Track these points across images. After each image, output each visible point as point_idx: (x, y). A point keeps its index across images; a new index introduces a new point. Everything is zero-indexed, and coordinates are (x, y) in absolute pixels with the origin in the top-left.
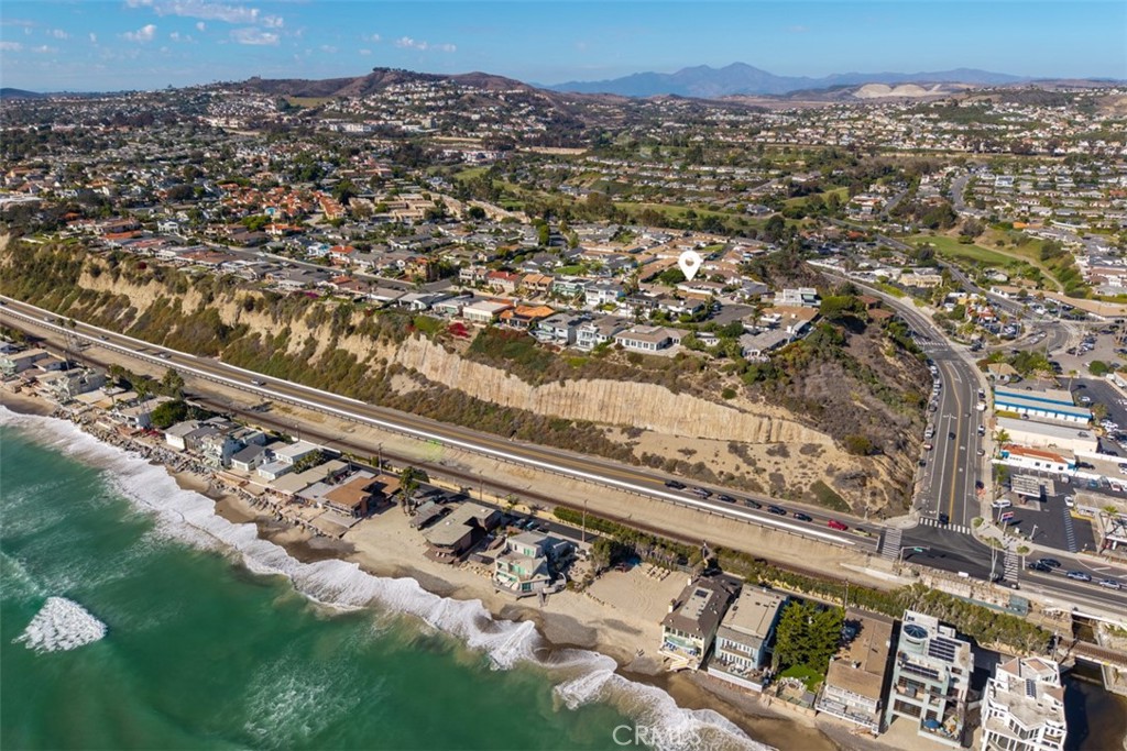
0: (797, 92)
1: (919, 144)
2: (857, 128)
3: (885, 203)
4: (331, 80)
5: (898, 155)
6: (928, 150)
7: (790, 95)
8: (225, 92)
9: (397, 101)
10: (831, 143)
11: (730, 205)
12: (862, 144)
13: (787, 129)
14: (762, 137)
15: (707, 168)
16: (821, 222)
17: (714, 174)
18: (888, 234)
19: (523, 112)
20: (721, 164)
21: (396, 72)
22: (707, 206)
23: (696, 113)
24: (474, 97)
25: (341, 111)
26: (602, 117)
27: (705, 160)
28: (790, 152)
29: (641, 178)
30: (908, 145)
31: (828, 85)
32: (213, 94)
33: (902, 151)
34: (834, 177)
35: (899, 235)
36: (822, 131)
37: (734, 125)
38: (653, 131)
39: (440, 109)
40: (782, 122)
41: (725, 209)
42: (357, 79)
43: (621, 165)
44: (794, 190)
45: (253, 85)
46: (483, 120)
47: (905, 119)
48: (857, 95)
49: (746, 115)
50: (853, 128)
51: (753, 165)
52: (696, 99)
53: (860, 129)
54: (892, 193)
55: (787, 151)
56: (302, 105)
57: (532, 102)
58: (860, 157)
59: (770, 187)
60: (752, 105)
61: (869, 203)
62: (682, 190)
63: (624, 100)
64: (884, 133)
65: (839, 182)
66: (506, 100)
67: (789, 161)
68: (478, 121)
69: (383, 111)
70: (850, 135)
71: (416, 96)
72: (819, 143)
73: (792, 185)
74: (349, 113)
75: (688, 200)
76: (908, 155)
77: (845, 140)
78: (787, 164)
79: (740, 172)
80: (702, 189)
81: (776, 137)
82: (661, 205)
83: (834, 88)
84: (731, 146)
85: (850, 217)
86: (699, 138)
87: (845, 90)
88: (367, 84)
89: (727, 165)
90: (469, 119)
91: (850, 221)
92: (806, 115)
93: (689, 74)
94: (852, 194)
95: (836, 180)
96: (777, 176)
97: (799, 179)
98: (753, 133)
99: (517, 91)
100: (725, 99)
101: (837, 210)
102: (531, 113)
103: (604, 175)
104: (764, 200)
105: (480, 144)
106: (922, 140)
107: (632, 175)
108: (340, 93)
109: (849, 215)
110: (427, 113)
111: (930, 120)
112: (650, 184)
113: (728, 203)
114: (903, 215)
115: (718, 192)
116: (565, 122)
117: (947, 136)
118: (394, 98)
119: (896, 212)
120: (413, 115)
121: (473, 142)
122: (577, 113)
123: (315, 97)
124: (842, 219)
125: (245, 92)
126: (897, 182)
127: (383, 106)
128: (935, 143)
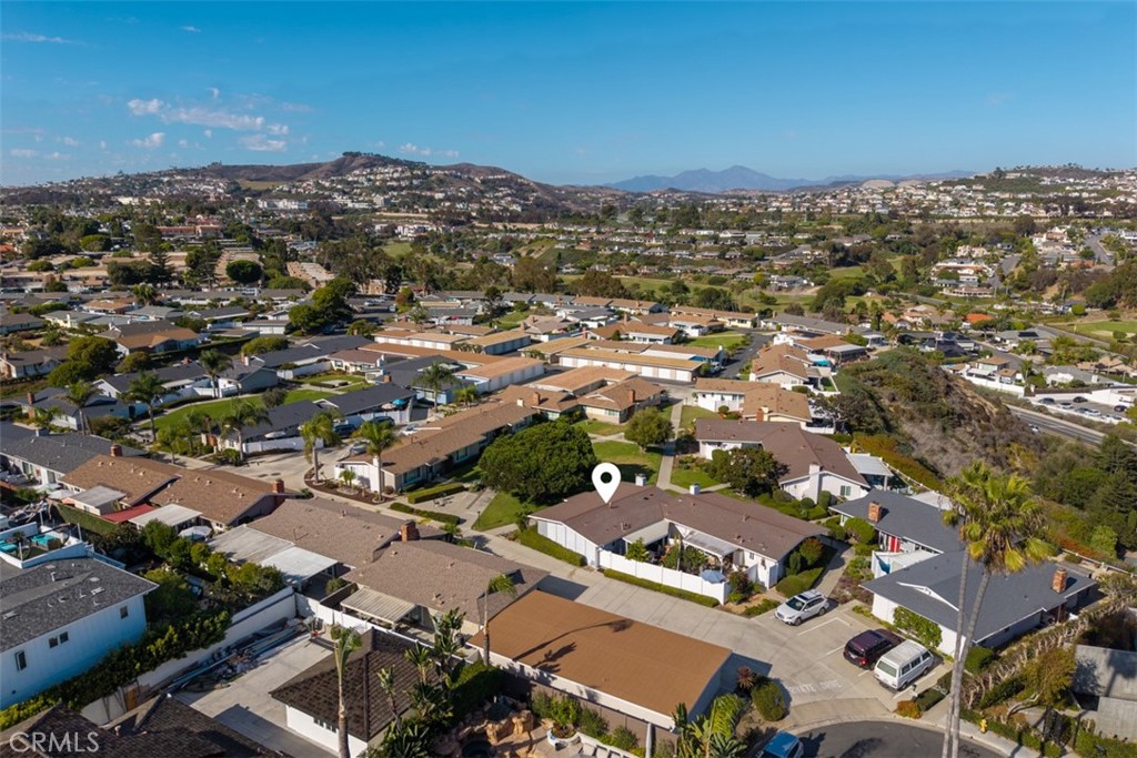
1: (980, 211)
2: (891, 199)
3: (990, 271)
4: (298, 166)
5: (961, 221)
6: (998, 217)
7: (791, 191)
8: (179, 178)
9: (357, 182)
10: (865, 211)
11: (743, 276)
12: (907, 211)
15: (705, 232)
16: (900, 300)
17: (716, 239)
19: (500, 194)
20: (725, 227)
21: (367, 156)
22: (706, 278)
24: (442, 177)
25: (290, 192)
26: (593, 205)
27: (703, 224)
29: (609, 244)
30: (966, 212)
32: (166, 179)
33: (961, 218)
34: (890, 242)
36: (849, 202)
39: (403, 188)
41: (734, 281)
42: (326, 164)
43: (587, 232)
44: (839, 257)
45: (213, 171)
46: (447, 199)
47: (945, 191)
50: (885, 199)
51: (769, 229)
52: (695, 192)
53: (895, 200)
54: (994, 259)
56: (254, 188)
57: (515, 187)
58: (910, 224)
59: (801, 254)
61: (966, 271)
62: (669, 259)
63: (620, 192)
64: (926, 202)
66: (483, 183)
68: (441, 200)
69: (337, 190)
70: (885, 204)
71: (379, 177)
72: (850, 212)
73: (835, 249)
74: (298, 193)
75: (677, 270)
76: (977, 221)
77: (882, 209)
78: (818, 228)
79: (753, 237)
80: (699, 257)
82: (635, 276)
83: (835, 184)
85: (945, 291)
88: (333, 169)
89: (735, 229)
90: (432, 198)
94: (930, 260)
96: (808, 241)
99: (499, 177)
101: (918, 281)
102: (509, 195)
103: (560, 241)
104: (794, 270)
105: (429, 219)
106: (981, 208)
107: (599, 242)
108: (304, 177)
109: (941, 289)
110: (385, 193)
111: (975, 191)
112: (622, 251)
113: (739, 273)
114: (1034, 288)
115: (723, 261)
116: (548, 207)
117: (1010, 204)
118: (356, 179)
119: (1021, 284)
120: (369, 195)
121: (421, 218)
122: (565, 200)
123: (274, 180)
124: (930, 296)
125: (200, 177)
126: (996, 244)
127: (339, 187)
128: (1001, 210)
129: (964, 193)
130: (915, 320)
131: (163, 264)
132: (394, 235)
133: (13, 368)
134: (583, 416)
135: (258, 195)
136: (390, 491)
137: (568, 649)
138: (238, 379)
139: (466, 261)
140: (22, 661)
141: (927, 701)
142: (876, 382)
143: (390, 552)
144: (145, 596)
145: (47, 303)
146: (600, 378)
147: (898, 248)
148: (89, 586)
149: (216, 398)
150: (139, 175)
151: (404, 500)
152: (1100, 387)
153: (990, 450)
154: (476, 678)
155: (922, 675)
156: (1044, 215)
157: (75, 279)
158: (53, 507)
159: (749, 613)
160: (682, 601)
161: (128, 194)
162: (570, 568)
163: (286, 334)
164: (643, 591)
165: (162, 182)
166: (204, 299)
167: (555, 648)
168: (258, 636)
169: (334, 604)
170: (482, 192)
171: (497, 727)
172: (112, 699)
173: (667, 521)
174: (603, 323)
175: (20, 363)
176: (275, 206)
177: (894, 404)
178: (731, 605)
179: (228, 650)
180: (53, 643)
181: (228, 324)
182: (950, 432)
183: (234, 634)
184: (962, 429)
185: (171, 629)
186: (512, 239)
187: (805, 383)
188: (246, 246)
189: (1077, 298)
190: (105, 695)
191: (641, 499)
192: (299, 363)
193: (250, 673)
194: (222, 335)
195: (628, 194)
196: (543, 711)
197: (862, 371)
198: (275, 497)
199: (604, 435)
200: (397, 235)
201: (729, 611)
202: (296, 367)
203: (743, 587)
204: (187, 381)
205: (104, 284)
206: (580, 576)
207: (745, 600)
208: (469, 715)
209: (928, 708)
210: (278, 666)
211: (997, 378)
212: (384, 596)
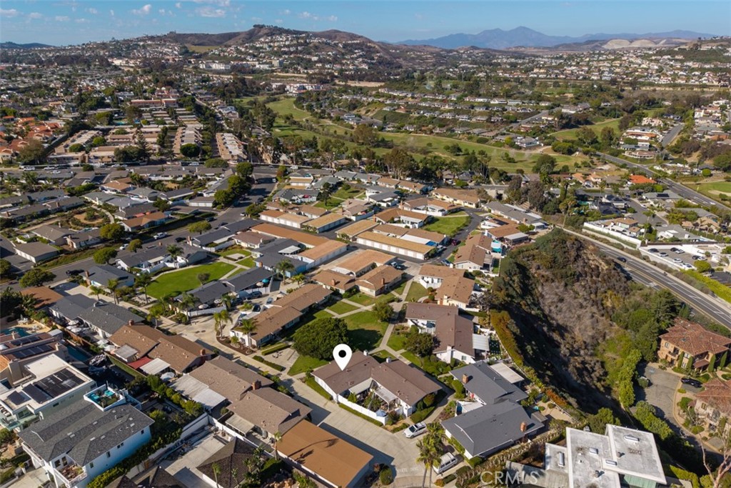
0: (562, 45)
1: (674, 79)
2: (616, 67)
3: (660, 137)
4: (225, 34)
5: (658, 89)
6: (684, 85)
7: (556, 47)
8: (149, 42)
9: (262, 48)
10: (595, 78)
11: (499, 138)
12: (623, 79)
13: (556, 68)
14: (535, 73)
15: (482, 100)
16: (595, 159)
17: (487, 106)
18: (674, 177)
19: (355, 56)
20: (495, 95)
21: (269, 28)
22: (476, 138)
23: (487, 59)
24: (317, 44)
25: (219, 55)
26: (417, 61)
27: (481, 92)
28: (559, 86)
29: (418, 108)
30: (663, 81)
31: (584, 41)
32: (141, 43)
33: (659, 85)
34: (603, 109)
35: (686, 178)
36: (586, 69)
37: (514, 66)
38: (451, 70)
39: (291, 53)
40: (551, 63)
41: (493, 142)
42: (242, 33)
43: (406, 97)
44: (564, 122)
45: (170, 38)
46: (319, 61)
47: (655, 60)
48: (605, 47)
49: (524, 59)
50: (612, 66)
51: (524, 97)
52: (490, 49)
53: (619, 67)
54: (666, 127)
55: (556, 85)
56: (196, 51)
57: (365, 49)
58: (623, 90)
59: (540, 119)
60: (529, 54)
61: (644, 138)
62: (454, 121)
63: (437, 50)
64: (640, 70)
65: (608, 113)
66: (344, 47)
67: (559, 94)
68: (316, 62)
69: (250, 54)
70: (611, 72)
71: (276, 44)
72: (585, 78)
73: (562, 117)
74: (225, 56)
75: (458, 131)
76: (667, 89)
77: (607, 77)
78: (557, 96)
79: (512, 104)
80: (474, 120)
81: (546, 73)
82: (431, 136)
83: (588, 42)
84: (507, 80)
85: (626, 154)
86: (481, 75)
87: (596, 44)
88: (248, 37)
89: (501, 97)
90: (310, 60)
91: (626, 158)
92: (571, 58)
93: (488, 34)
94: (624, 126)
95: (604, 112)
96: (547, 108)
97: (568, 111)
98: (528, 71)
99: (355, 42)
100: (510, 50)
101: (610, 145)
102: (360, 56)
103: (387, 105)
104: (533, 132)
105: (306, 78)
106: (675, 76)
107: (412, 106)
108: (228, 43)
109: (624, 152)
110: (280, 56)
111: (676, 60)
112: (425, 115)
113: (497, 135)
114: (685, 153)
115: (489, 124)
116: (387, 64)
117: (697, 73)
118: (261, 45)
119: (677, 149)
120: (270, 57)
121: (302, 77)
122: (399, 58)
123: (209, 45)
124: (617, 156)
125: (163, 42)
126: (669, 116)
127: (251, 51)
128: (688, 78)
129: (668, 62)
130: (597, 180)
131: (144, 147)
132: (285, 92)
133: (74, 244)
134: (358, 291)
135: (199, 57)
136: (254, 347)
137: (310, 453)
138: (187, 258)
139: (327, 118)
140: (109, 455)
141: (448, 480)
142: (530, 258)
143: (247, 398)
144: (150, 426)
145: (84, 184)
146: (371, 262)
147: (607, 113)
148: (128, 422)
149: (175, 268)
150: (124, 40)
151: (259, 353)
152: (688, 242)
153: (593, 296)
154: (271, 466)
155: (452, 467)
156: (716, 83)
157: (96, 158)
158: (107, 357)
159: (394, 431)
160: (368, 422)
161: (119, 56)
162: (325, 400)
163: (213, 207)
164: (353, 416)
165: (139, 45)
166: (167, 176)
167: (304, 452)
168: (193, 435)
169: (222, 422)
170: (343, 54)
171: (278, 485)
172: (140, 466)
173: (371, 379)
174: (390, 204)
175: (78, 241)
176: (210, 67)
177: (538, 271)
178: (388, 426)
179: (182, 441)
180: (119, 447)
181: (181, 201)
182: (569, 287)
183: (183, 436)
184: (579, 283)
185: (160, 438)
186: (357, 101)
187: (481, 269)
188: (192, 114)
189: (708, 162)
190: (138, 464)
191: (363, 365)
192: (217, 242)
193: (190, 452)
194: (179, 212)
195: (443, 51)
196: (296, 478)
197: (523, 252)
198: (202, 357)
199: (365, 305)
200: (286, 92)
201: (386, 429)
202: (217, 245)
203: (394, 418)
204: (161, 258)
205: (113, 161)
206: (329, 406)
207: (394, 423)
208: (268, 480)
209: (447, 483)
210: (201, 449)
211: (627, 233)
212: (243, 420)
